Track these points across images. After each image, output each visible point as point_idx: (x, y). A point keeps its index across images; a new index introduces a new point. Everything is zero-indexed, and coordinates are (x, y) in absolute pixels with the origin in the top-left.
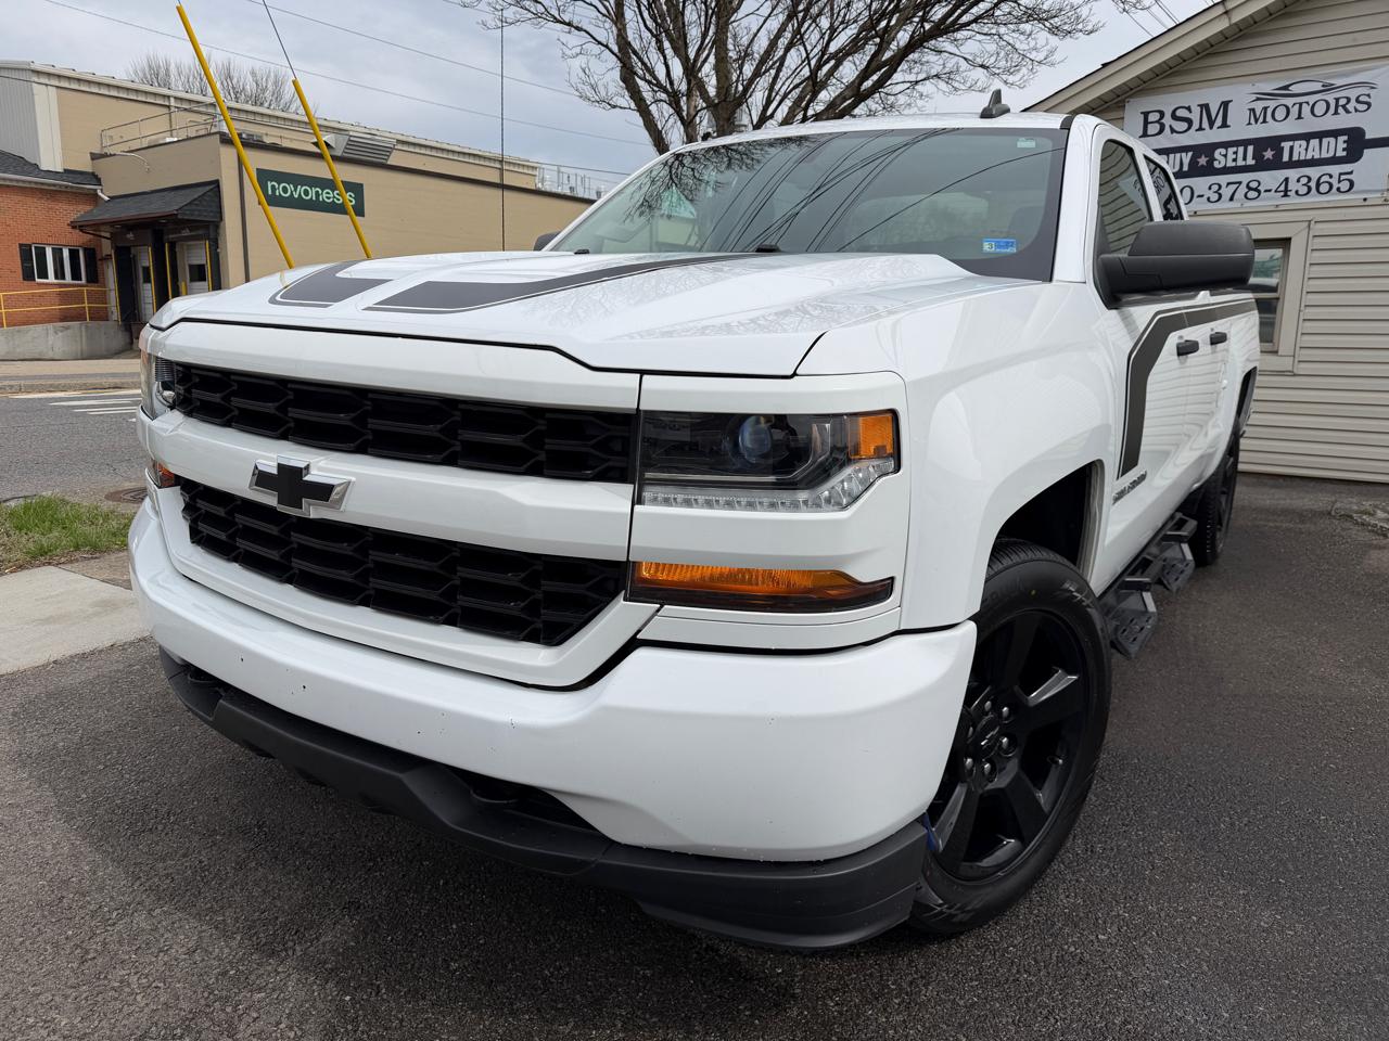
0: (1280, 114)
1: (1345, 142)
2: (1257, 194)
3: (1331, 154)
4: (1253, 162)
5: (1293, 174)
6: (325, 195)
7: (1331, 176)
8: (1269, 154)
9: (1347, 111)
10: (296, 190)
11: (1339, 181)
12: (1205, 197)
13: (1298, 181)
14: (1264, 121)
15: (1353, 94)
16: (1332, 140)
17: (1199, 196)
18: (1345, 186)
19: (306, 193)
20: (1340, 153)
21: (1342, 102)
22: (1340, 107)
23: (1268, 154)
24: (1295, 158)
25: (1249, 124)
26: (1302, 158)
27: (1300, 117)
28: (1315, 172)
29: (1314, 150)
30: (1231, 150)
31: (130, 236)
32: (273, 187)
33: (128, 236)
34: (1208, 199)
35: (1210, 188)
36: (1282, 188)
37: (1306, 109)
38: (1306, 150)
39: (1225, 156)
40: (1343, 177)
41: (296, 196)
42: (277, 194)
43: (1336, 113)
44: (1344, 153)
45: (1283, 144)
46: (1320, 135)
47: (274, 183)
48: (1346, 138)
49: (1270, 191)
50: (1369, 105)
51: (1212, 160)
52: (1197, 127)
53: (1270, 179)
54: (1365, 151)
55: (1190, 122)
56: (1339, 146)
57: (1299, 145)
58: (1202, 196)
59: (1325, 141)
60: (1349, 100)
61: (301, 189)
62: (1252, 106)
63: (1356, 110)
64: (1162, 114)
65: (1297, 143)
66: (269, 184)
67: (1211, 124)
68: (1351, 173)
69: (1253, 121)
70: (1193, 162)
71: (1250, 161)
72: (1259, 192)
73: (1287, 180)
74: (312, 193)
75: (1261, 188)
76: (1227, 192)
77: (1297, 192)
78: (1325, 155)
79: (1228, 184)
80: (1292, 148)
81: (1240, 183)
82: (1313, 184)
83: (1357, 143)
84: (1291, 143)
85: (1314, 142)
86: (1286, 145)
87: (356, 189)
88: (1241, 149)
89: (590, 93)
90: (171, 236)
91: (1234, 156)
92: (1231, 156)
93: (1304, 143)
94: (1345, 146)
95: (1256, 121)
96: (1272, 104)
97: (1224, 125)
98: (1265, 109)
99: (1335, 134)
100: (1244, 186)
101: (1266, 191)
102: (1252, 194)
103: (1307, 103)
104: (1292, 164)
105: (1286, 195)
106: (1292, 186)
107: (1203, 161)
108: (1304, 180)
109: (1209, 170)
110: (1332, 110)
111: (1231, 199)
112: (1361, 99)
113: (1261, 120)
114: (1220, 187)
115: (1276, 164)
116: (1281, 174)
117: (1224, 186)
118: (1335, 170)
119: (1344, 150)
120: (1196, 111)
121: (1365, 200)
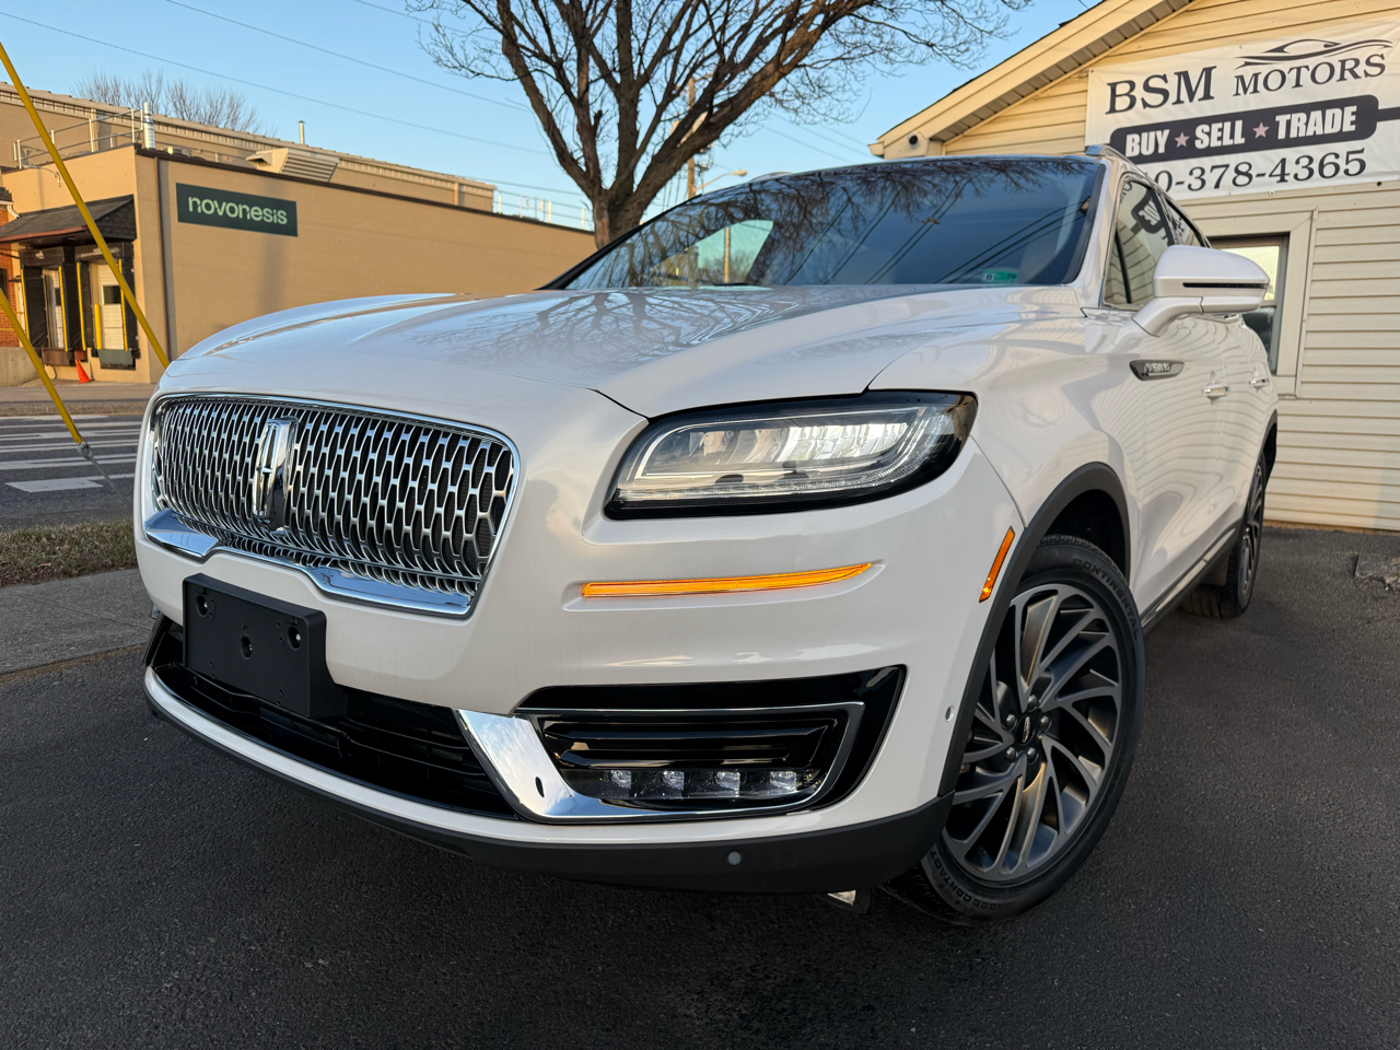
0: (1274, 81)
1: (1353, 113)
2: (1246, 179)
3: (1336, 129)
4: (1242, 141)
5: (1290, 154)
6: (253, 213)
7: (1337, 156)
8: (1261, 131)
9: (1356, 76)
10: (220, 207)
11: (1347, 162)
12: (1186, 185)
13: (1297, 162)
14: (1255, 91)
15: (1362, 54)
16: (1338, 111)
17: (1178, 183)
18: (1354, 167)
19: (232, 210)
20: (1349, 128)
21: (1350, 64)
22: (1347, 71)
23: (1260, 129)
24: (1293, 134)
25: (1237, 94)
26: (1302, 134)
27: (1298, 85)
28: (1317, 151)
29: (1316, 124)
30: (1216, 126)
31: (40, 255)
32: (194, 203)
33: (37, 255)
34: (1190, 187)
35: (1191, 173)
36: (1278, 171)
37: (1305, 74)
38: (1307, 124)
39: (1209, 134)
40: (1351, 157)
41: (221, 213)
42: (199, 210)
43: (1342, 78)
44: (1353, 128)
45: (1278, 118)
46: (1323, 106)
47: (195, 199)
48: (1354, 109)
49: (1263, 175)
50: (1382, 67)
51: (1194, 138)
52: (1175, 99)
53: (1264, 160)
54: (1378, 124)
55: (1165, 93)
56: (1346, 119)
57: (1298, 119)
58: (1182, 183)
59: (1329, 113)
60: (1357, 62)
61: (226, 206)
62: (1240, 72)
63: (1367, 74)
64: (1132, 85)
65: (1295, 117)
66: (191, 200)
67: (1191, 95)
68: (1362, 151)
69: (1241, 90)
70: (1170, 142)
71: (1239, 140)
72: (1250, 177)
73: (1283, 161)
74: (239, 210)
75: (1252, 172)
76: (1211, 178)
77: (1296, 177)
78: (1329, 130)
79: (1213, 168)
80: (1289, 123)
81: (1227, 166)
82: (1315, 166)
83: (1369, 115)
84: (1288, 117)
85: (1316, 115)
86: (1282, 119)
87: (290, 207)
88: (1228, 125)
89: (446, 56)
90: (83, 255)
91: (1220, 134)
92: (1215, 134)
93: (1303, 116)
94: (1354, 118)
95: (1245, 90)
96: (1263, 70)
97: (1207, 96)
98: (1256, 76)
99: (1341, 104)
100: (1232, 168)
101: (1258, 175)
102: (1242, 180)
103: (1307, 67)
104: (1290, 142)
105: (1283, 180)
106: (1291, 168)
107: (1182, 140)
108: (1305, 162)
109: (1190, 151)
110: (1337, 74)
111: (1217, 186)
112: (1373, 60)
113: (1251, 89)
114: (1203, 171)
115: (1271, 142)
116: (1275, 155)
117: (1207, 170)
118: (1342, 148)
119: (1352, 123)
120: (1173, 80)
121: (1379, 184)
